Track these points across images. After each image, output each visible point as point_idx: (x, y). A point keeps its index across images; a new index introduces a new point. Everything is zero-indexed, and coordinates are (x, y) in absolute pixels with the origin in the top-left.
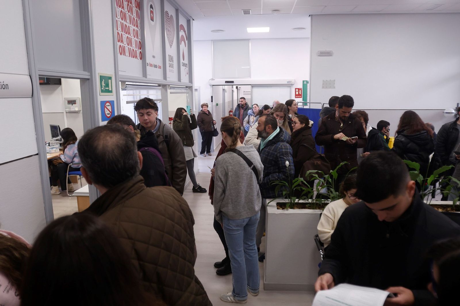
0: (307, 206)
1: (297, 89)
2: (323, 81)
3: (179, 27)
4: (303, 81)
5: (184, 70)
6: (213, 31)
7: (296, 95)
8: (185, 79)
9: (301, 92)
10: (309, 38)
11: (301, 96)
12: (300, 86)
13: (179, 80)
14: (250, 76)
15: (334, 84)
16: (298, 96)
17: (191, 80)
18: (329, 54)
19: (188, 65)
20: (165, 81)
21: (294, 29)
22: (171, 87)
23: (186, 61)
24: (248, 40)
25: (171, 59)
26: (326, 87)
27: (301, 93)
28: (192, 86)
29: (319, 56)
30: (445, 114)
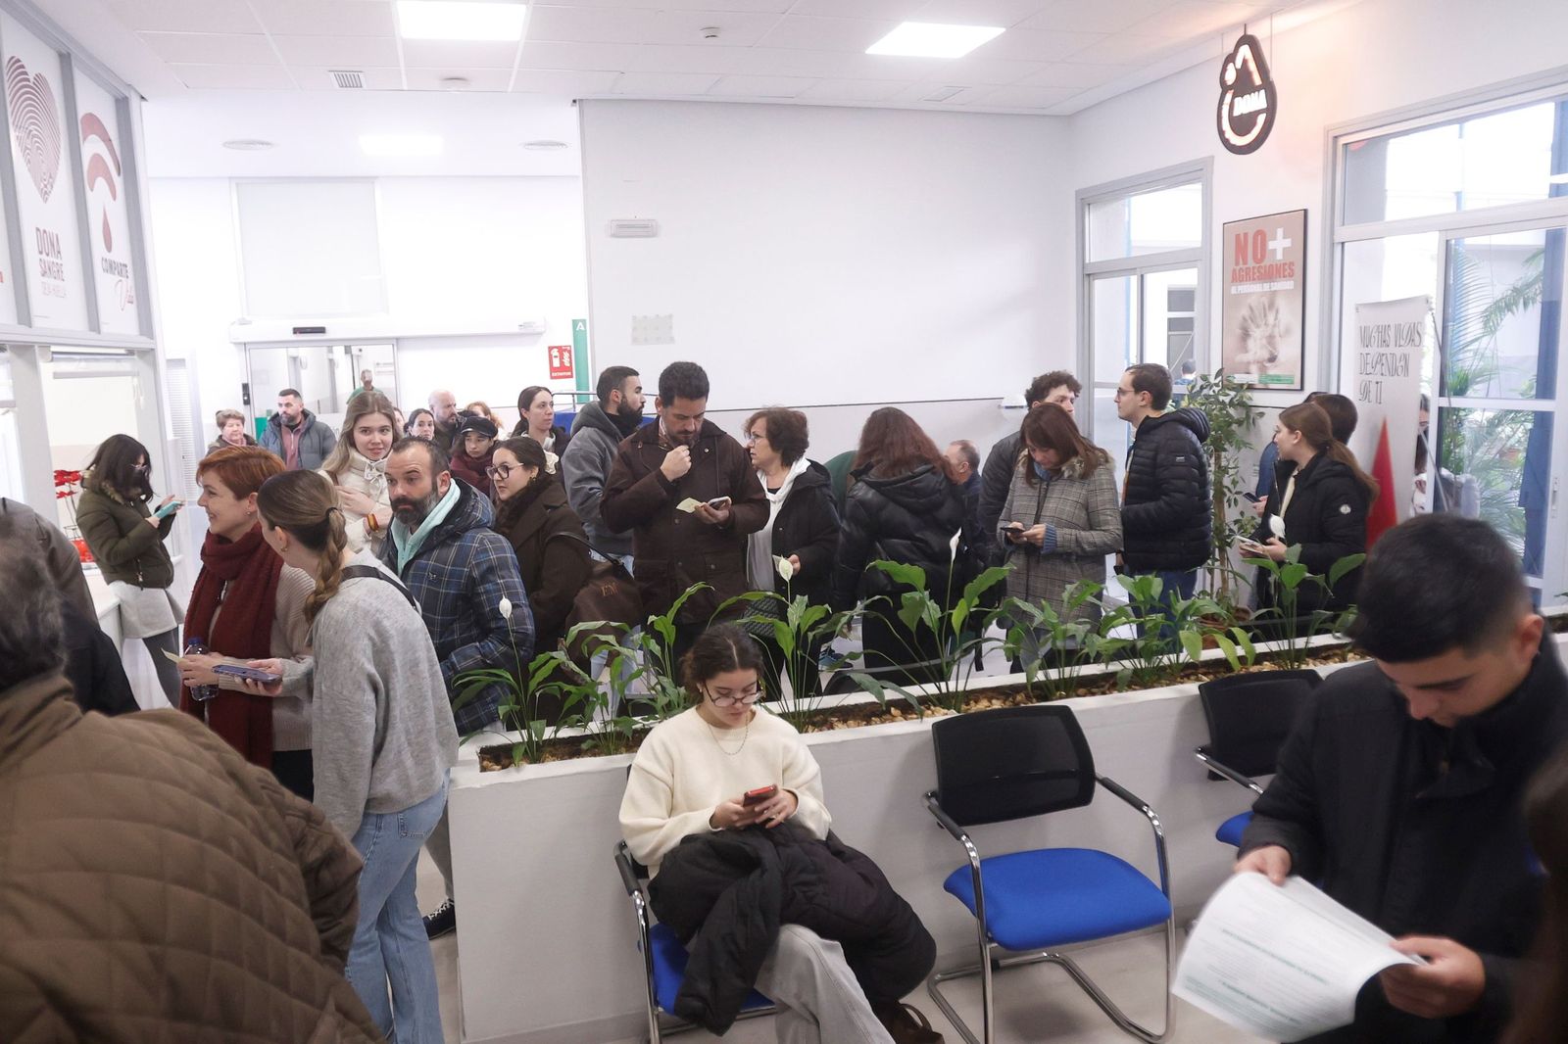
0: (584, 746)
1: (556, 350)
2: (634, 318)
3: (78, 126)
4: (575, 323)
5: (113, 292)
6: (230, 144)
7: (553, 369)
8: (120, 321)
9: (570, 358)
10: (577, 177)
11: (569, 373)
12: (567, 340)
13: (94, 324)
14: (385, 308)
15: (671, 327)
16: (561, 374)
17: (146, 325)
18: (643, 230)
19: (130, 268)
20: (23, 329)
21: (530, 147)
22: (54, 353)
23: (121, 253)
24: (370, 179)
25: (49, 244)
26: (646, 340)
27: (571, 362)
28: (152, 349)
29: (614, 236)
30: (1004, 411)
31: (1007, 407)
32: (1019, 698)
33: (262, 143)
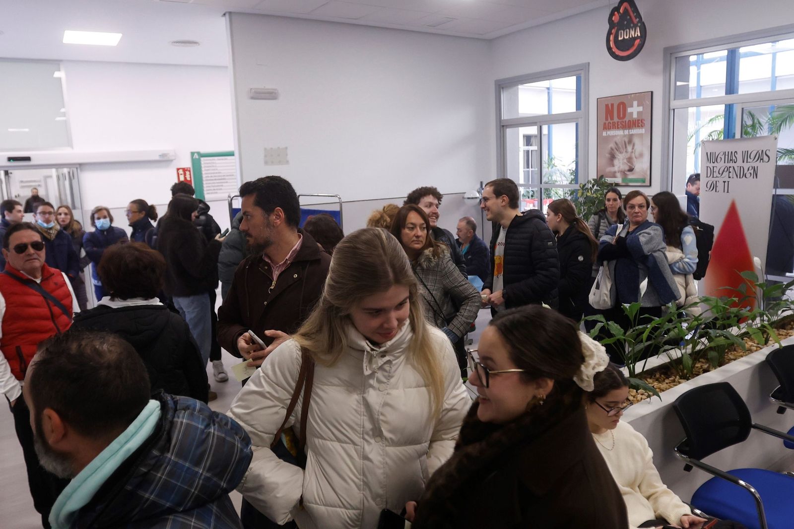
1: (182, 170)
2: (265, 149)
4: (193, 154)
9: (190, 174)
12: (187, 164)
14: (70, 144)
15: (287, 155)
18: (271, 95)
21: (175, 44)
26: (272, 162)
27: (191, 177)
29: (252, 98)
30: (466, 200)
31: (469, 198)
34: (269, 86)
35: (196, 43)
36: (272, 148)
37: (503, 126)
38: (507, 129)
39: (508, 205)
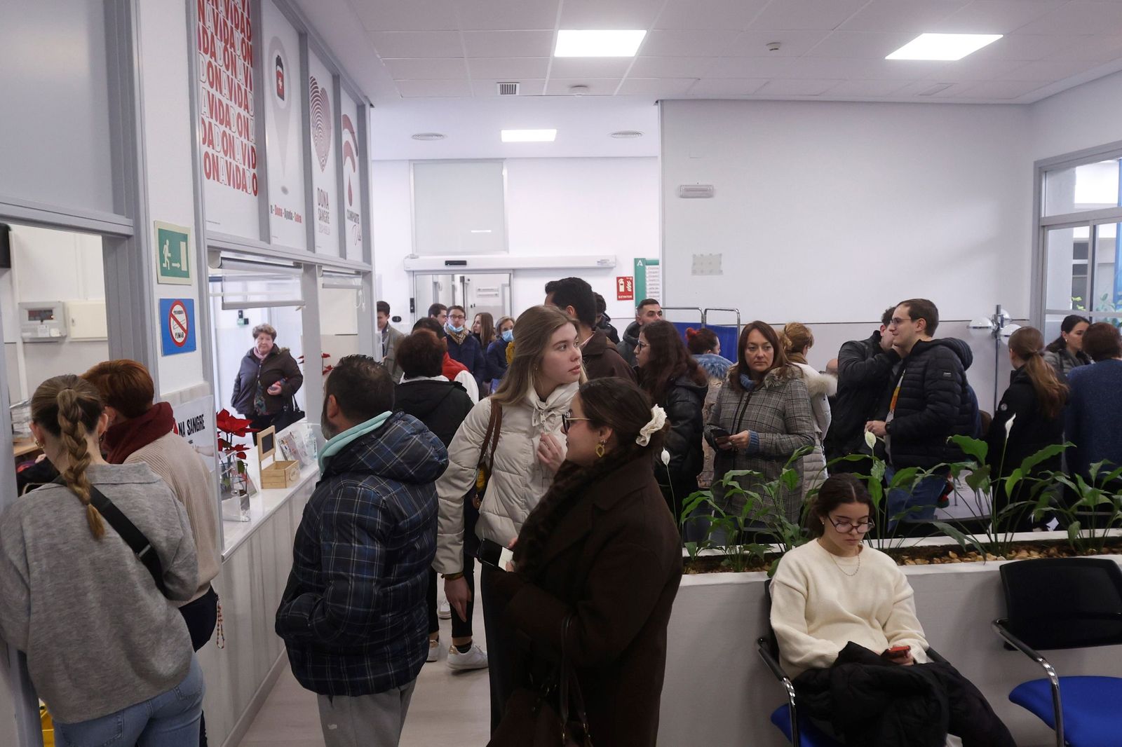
1: (622, 280)
2: (694, 256)
3: (340, 122)
4: (636, 261)
5: (353, 230)
6: (416, 137)
7: (619, 293)
8: (355, 254)
9: (632, 285)
10: (656, 157)
11: (631, 297)
12: (629, 272)
13: (343, 254)
14: (506, 249)
15: (720, 263)
16: (625, 297)
17: (367, 255)
18: (704, 192)
19: (360, 217)
20: (310, 253)
21: (615, 136)
22: (324, 271)
23: (356, 208)
24: (500, 161)
25: (324, 201)
26: (702, 272)
27: (632, 289)
28: (370, 272)
29: (682, 197)
30: (972, 331)
31: (975, 328)
32: (1052, 551)
33: (437, 135)
34: (703, 182)
35: (638, 133)
36: (702, 255)
37: (1044, 226)
38: (1050, 231)
39: (923, 331)
